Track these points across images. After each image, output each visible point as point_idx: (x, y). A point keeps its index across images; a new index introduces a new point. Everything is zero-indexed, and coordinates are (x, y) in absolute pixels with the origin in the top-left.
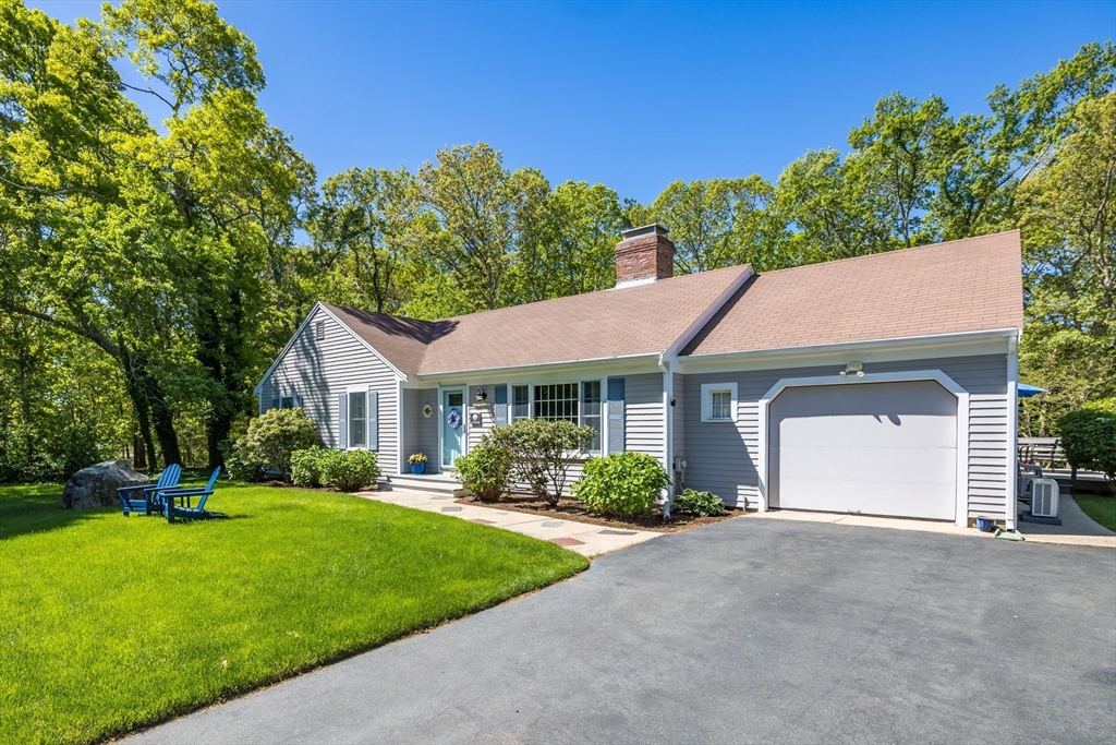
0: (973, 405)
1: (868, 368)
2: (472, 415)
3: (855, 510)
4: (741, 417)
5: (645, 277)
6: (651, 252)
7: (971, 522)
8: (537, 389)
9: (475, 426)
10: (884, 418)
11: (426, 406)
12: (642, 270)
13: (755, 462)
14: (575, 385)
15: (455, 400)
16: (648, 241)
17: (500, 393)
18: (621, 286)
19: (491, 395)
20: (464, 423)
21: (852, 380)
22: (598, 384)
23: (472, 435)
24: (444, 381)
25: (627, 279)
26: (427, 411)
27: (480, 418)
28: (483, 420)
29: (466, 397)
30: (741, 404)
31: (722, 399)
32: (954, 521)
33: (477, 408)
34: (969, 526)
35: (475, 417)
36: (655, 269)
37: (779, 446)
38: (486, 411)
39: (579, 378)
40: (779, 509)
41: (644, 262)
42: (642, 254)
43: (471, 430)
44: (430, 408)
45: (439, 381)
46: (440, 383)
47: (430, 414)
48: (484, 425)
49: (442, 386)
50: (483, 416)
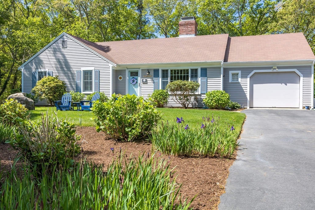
0: (304, 80)
1: (278, 68)
3: (274, 107)
4: (242, 81)
5: (190, 34)
6: (193, 26)
7: (304, 108)
8: (171, 71)
9: (144, 83)
11: (120, 76)
12: (189, 32)
13: (246, 94)
14: (188, 70)
15: (134, 74)
16: (192, 22)
17: (156, 72)
18: (181, 37)
19: (152, 73)
20: (139, 82)
21: (275, 71)
22: (196, 70)
23: (142, 87)
24: (128, 67)
25: (183, 34)
26: (120, 78)
27: (146, 81)
28: (148, 82)
29: (140, 73)
30: (242, 79)
31: (235, 76)
32: (299, 108)
33: (145, 77)
34: (303, 109)
35: (144, 80)
36: (194, 32)
37: (253, 89)
38: (150, 78)
39: (189, 68)
40: (253, 108)
41: (190, 29)
42: (189, 26)
43: (142, 85)
44: (122, 77)
45: (127, 67)
46: (127, 68)
47: (122, 79)
48: (148, 83)
49: (127, 69)
50: (148, 80)
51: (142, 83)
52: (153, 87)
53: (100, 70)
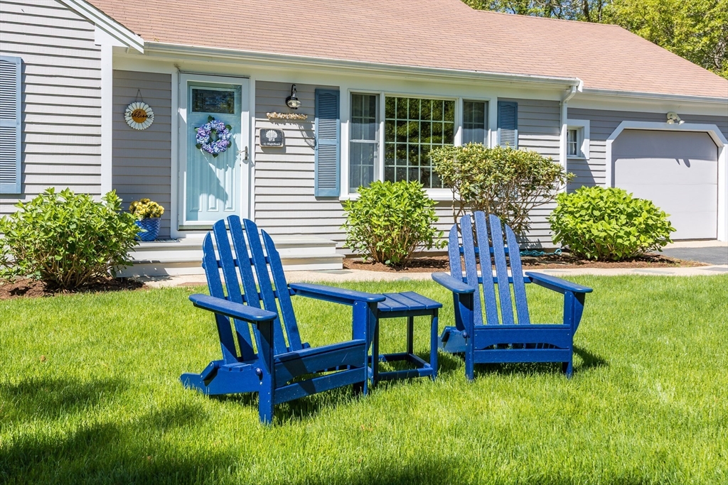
1: (689, 119)
2: (264, 131)
4: (591, 155)
10: (681, 161)
11: (136, 107)
20: (243, 143)
21: (674, 127)
22: (483, 106)
23: (259, 166)
26: (139, 116)
27: (281, 138)
28: (288, 142)
29: (247, 100)
30: (591, 142)
32: (716, 239)
33: (272, 120)
35: (271, 135)
38: (296, 127)
43: (260, 157)
44: (149, 111)
45: (180, 61)
46: (177, 66)
47: (149, 122)
48: (288, 150)
49: (180, 71)
50: (287, 134)
51: (259, 149)
52: (312, 167)
53: (27, 59)
